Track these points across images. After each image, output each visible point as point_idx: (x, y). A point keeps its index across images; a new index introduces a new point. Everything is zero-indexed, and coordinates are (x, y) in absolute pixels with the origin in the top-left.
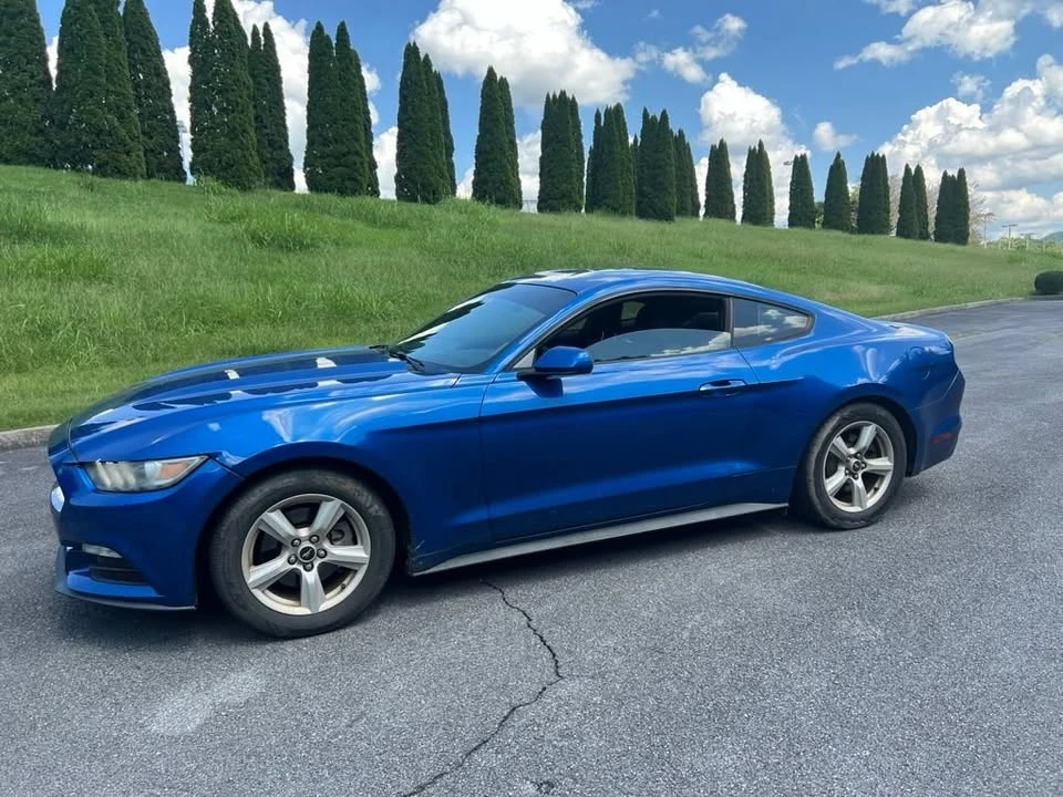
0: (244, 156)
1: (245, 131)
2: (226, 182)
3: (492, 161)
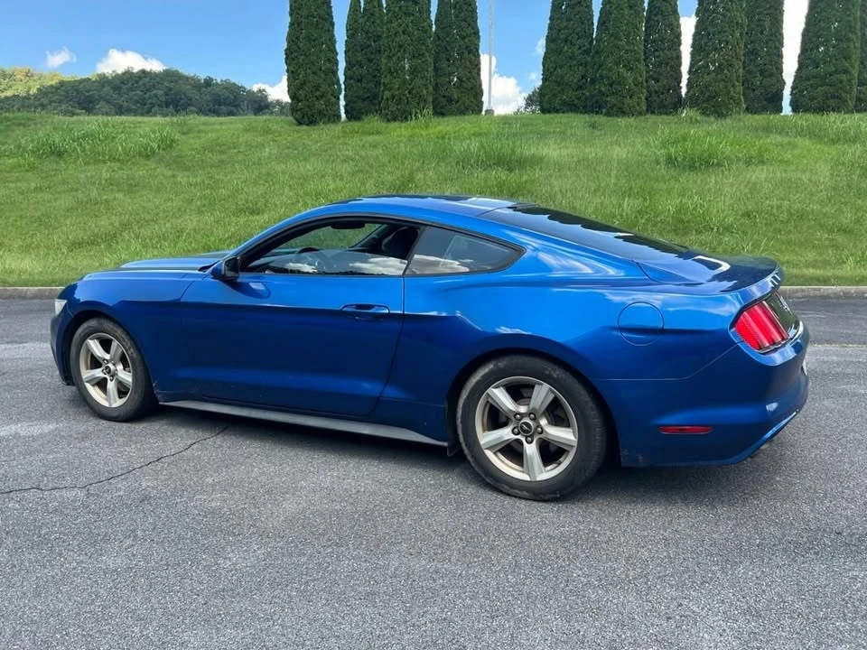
0: (726, 87)
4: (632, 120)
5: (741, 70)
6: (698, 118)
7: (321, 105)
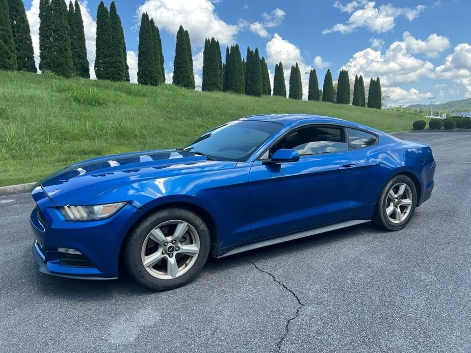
0: (66, 61)
1: (66, 50)
2: (58, 73)
3: (182, 68)
6: (55, 76)
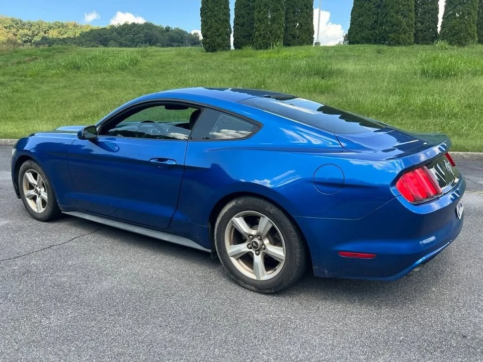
0: (466, 27)
4: (404, 48)
5: (476, 17)
6: (447, 47)
7: (219, 40)
